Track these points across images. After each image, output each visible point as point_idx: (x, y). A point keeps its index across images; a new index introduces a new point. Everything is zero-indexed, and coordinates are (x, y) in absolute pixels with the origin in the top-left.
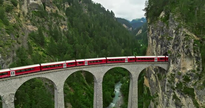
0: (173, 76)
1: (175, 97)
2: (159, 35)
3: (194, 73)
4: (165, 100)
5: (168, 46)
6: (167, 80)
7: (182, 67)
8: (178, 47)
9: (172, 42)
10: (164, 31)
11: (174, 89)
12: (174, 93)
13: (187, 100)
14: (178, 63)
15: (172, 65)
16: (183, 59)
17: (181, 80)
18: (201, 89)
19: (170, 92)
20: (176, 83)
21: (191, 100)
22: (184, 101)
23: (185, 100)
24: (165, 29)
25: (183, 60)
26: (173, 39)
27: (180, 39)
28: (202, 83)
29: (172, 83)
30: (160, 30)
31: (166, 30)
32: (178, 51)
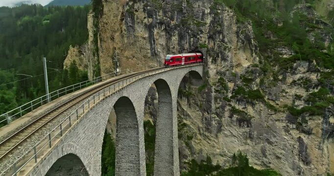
0: (221, 82)
1: (234, 111)
2: (172, 19)
3: (258, 68)
4: (214, 123)
5: (198, 37)
6: (213, 90)
7: (235, 64)
8: (221, 36)
9: (206, 29)
10: (185, 11)
11: (229, 101)
12: (230, 105)
13: (255, 108)
14: (229, 59)
15: (212, 66)
16: (235, 52)
17: (239, 82)
18: (275, 86)
19: (223, 107)
20: (231, 89)
21: (262, 105)
22: (251, 112)
23: (253, 108)
24: (185, 7)
25: (235, 54)
26: (206, 24)
27: (222, 22)
28: (272, 79)
29: (223, 93)
30: (173, 10)
31: (187, 10)
32: (223, 41)
